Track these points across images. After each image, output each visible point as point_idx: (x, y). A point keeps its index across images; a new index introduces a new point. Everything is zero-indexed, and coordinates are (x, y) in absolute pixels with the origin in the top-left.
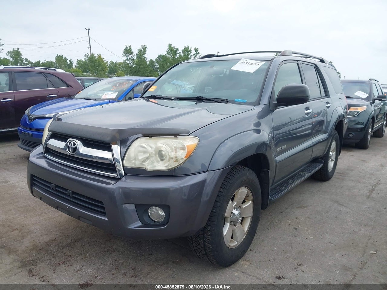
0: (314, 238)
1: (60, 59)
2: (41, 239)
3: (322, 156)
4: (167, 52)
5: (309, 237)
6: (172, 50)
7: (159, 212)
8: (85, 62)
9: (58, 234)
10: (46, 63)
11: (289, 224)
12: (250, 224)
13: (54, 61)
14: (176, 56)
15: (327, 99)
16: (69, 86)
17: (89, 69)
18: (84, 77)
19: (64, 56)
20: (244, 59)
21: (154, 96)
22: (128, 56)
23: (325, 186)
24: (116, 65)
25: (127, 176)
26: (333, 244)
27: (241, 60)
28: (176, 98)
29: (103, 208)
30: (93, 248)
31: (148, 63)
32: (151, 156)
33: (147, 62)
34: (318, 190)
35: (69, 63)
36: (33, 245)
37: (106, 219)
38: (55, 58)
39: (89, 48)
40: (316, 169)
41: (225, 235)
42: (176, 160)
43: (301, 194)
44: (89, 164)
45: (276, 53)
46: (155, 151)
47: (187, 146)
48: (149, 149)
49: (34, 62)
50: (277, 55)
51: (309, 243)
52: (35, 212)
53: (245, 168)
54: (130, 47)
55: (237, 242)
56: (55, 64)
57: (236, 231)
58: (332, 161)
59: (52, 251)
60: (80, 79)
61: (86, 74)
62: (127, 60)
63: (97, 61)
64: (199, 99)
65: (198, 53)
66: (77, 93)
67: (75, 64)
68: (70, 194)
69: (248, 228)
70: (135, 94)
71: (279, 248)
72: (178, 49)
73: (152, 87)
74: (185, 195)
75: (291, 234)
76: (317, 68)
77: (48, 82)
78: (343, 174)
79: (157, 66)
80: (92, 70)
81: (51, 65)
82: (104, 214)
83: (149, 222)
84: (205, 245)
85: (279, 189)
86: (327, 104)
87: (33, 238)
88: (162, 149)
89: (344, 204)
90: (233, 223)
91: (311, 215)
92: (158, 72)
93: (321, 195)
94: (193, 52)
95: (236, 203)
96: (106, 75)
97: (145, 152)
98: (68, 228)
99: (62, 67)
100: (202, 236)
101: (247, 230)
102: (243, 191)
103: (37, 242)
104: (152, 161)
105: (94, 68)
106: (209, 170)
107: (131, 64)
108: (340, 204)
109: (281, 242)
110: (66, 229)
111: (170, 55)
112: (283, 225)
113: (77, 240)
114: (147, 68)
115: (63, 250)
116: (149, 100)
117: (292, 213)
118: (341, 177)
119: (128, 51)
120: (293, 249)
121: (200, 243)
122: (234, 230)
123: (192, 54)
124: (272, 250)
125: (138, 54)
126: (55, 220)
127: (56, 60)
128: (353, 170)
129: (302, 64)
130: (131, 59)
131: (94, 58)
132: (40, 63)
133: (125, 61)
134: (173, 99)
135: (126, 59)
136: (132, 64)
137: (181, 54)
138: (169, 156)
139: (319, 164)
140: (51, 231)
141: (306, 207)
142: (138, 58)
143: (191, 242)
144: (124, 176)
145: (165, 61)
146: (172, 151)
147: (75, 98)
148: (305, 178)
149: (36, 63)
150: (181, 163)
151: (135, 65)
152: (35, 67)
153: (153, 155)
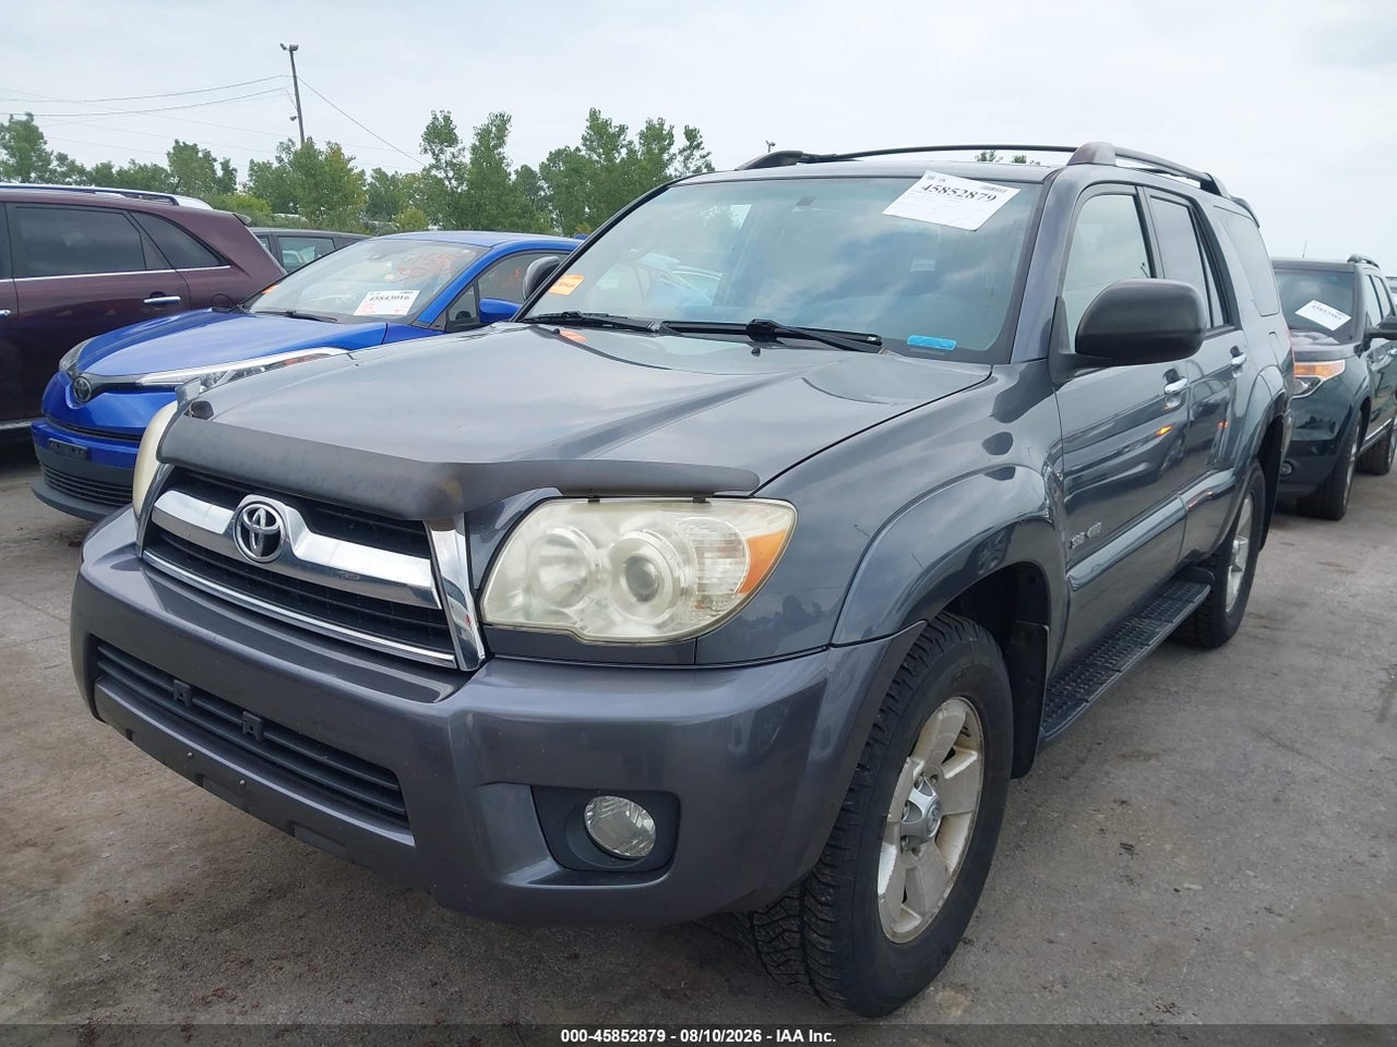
0: (1204, 889)
1: (184, 155)
2: (130, 885)
3: (1208, 556)
4: (584, 138)
5: (1186, 885)
6: (601, 133)
7: (628, 813)
8: (279, 173)
9: (198, 863)
10: (136, 172)
11: (1098, 827)
12: (967, 839)
13: (165, 164)
14: (616, 155)
15: (1233, 338)
16: (229, 262)
17: (296, 197)
18: (275, 226)
19: (200, 147)
20: (933, 174)
21: (576, 315)
22: (442, 151)
23: (1210, 668)
24: (396, 186)
25: (493, 663)
26: (1280, 915)
27: (920, 178)
28: (665, 326)
29: (397, 796)
30: (340, 928)
31: (513, 177)
32: (598, 581)
33: (510, 174)
34: (1189, 686)
35: (220, 173)
36: (99, 914)
37: (408, 840)
38: (169, 154)
39: (297, 120)
40: (1190, 608)
41: (884, 896)
42: (704, 602)
43: (1127, 702)
44: (330, 605)
45: (981, 151)
46: (613, 556)
47: (748, 541)
48: (589, 550)
49: (88, 169)
50: (984, 159)
51: (1190, 912)
52: (104, 767)
53: (965, 624)
54: (447, 119)
55: (922, 914)
56: (167, 176)
57: (919, 873)
58: (1236, 569)
59: (177, 941)
60: (267, 236)
61: (283, 215)
62: (438, 168)
63: (327, 169)
64: (762, 334)
65: (698, 146)
66: (260, 293)
67: (243, 177)
68: (252, 729)
69: (961, 857)
70: (483, 300)
71: (1074, 931)
72: (622, 129)
73: (565, 278)
74: (738, 741)
75: (1114, 869)
76: (1196, 213)
77: (147, 247)
78: (1271, 620)
79: (545, 189)
80: (305, 200)
81: (153, 178)
82: (400, 821)
83: (586, 857)
84: (804, 939)
85: (1065, 692)
86: (1235, 356)
87: (98, 880)
88: (645, 551)
89: (1297, 746)
90: (911, 843)
91: (1178, 788)
92: (551, 212)
93: (1202, 707)
94: (681, 141)
95: (922, 764)
96: (357, 220)
97: (570, 562)
98: (237, 840)
99: (194, 189)
100: (797, 903)
101: (959, 863)
102: (953, 714)
103: (113, 901)
104: (598, 603)
105: (314, 195)
106: (834, 642)
107: (453, 181)
108: (1284, 746)
109: (1079, 907)
110: (233, 840)
111: (594, 150)
112: (1076, 830)
113: (276, 893)
114: (509, 199)
115: (219, 937)
116: (558, 332)
117: (1106, 779)
118: (1267, 632)
119: (440, 134)
120: (1130, 937)
121: (784, 931)
122: (913, 869)
123: (674, 149)
124: (1051, 942)
125: (477, 144)
126: (184, 804)
127: (172, 163)
128: (1303, 605)
129: (1152, 197)
130: (450, 164)
131: (315, 157)
132: (114, 171)
133: (427, 170)
134: (654, 328)
135: (434, 162)
136: (454, 183)
137: (637, 148)
138: (676, 581)
139: (1198, 586)
140: (172, 854)
141: (1156, 755)
142: (476, 159)
143: (748, 925)
144: (484, 662)
145: (576, 171)
146: (688, 561)
147: (252, 311)
148: (1154, 642)
149: (97, 170)
150: (722, 613)
151: (465, 187)
152: (93, 187)
153: (605, 576)
